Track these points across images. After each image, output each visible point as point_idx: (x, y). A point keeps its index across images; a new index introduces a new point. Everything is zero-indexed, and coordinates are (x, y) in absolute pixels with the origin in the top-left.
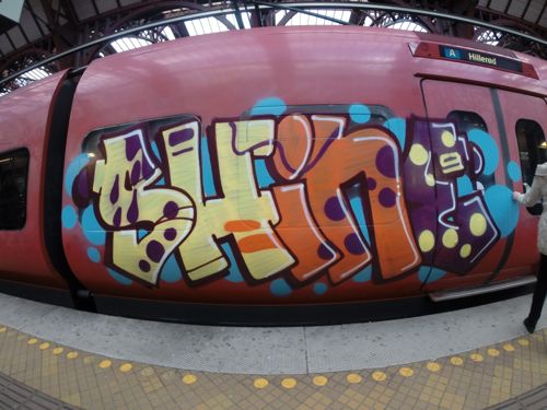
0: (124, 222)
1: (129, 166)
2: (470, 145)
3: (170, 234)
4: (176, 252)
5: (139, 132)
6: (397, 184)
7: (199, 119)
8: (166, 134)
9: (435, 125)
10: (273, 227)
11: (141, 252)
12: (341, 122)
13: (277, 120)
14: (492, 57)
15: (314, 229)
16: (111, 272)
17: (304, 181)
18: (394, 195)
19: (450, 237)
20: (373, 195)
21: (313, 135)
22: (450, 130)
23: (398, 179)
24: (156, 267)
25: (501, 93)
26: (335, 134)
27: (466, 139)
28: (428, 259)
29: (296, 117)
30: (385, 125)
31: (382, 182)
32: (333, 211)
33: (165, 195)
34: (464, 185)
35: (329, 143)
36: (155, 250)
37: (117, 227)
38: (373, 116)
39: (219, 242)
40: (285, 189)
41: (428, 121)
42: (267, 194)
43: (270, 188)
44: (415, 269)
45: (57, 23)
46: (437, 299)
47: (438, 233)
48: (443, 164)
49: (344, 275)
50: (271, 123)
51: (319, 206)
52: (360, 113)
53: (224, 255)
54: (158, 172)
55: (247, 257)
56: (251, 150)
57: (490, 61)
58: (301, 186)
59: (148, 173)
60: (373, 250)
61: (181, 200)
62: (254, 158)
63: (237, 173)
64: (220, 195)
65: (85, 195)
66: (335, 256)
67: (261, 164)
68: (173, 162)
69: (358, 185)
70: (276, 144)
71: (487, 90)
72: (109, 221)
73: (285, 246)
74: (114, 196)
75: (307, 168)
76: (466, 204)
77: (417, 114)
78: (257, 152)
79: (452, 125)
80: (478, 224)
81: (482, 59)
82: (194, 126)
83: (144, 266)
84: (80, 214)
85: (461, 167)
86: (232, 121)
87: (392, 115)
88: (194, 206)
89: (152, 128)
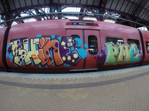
0: (16, 55)
1: (18, 46)
2: (75, 41)
3: (23, 57)
4: (24, 60)
5: (19, 40)
6: (58, 49)
7: (28, 38)
8: (23, 41)
9: (67, 38)
10: (38, 56)
11: (19, 60)
12: (50, 38)
13: (40, 38)
14: (85, 23)
15: (44, 56)
16: (14, 64)
17: (43, 48)
18: (58, 50)
19: (69, 58)
20: (54, 50)
21: (45, 41)
22: (71, 39)
23: (59, 48)
24: (21, 63)
25: (85, 30)
26: (49, 40)
27: (74, 40)
28: (65, 62)
29: (43, 38)
30: (58, 38)
31: (56, 48)
32: (47, 53)
33: (23, 51)
34: (73, 49)
35: (47, 42)
36: (21, 60)
37: (15, 56)
38: (55, 37)
39: (30, 58)
40: (40, 50)
41: (66, 37)
42: (37, 50)
43: (38, 49)
44: (63, 64)
45: (6, 10)
46: (70, 71)
47: (66, 57)
48: (68, 45)
49: (50, 64)
50: (39, 39)
51: (45, 52)
52: (53, 37)
53: (31, 60)
54: (22, 47)
55: (34, 61)
56: (36, 43)
57: (84, 24)
58: (42, 49)
59: (20, 47)
60: (54, 60)
61: (25, 51)
62: (36, 45)
63: (33, 47)
64: (31, 50)
65: (10, 51)
66: (48, 61)
67: (37, 45)
68: (24, 45)
69: (52, 49)
70: (39, 42)
71: (82, 30)
72: (14, 55)
73: (40, 59)
74: (15, 51)
75: (44, 46)
76: (73, 52)
77: (64, 36)
78: (36, 44)
79: (71, 38)
80: (76, 56)
81: (83, 24)
82: (28, 39)
83: (19, 63)
84: (9, 53)
85: (72, 45)
86: (33, 39)
87: (59, 37)
88: (27, 52)
89: (21, 39)
